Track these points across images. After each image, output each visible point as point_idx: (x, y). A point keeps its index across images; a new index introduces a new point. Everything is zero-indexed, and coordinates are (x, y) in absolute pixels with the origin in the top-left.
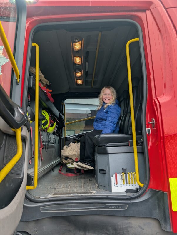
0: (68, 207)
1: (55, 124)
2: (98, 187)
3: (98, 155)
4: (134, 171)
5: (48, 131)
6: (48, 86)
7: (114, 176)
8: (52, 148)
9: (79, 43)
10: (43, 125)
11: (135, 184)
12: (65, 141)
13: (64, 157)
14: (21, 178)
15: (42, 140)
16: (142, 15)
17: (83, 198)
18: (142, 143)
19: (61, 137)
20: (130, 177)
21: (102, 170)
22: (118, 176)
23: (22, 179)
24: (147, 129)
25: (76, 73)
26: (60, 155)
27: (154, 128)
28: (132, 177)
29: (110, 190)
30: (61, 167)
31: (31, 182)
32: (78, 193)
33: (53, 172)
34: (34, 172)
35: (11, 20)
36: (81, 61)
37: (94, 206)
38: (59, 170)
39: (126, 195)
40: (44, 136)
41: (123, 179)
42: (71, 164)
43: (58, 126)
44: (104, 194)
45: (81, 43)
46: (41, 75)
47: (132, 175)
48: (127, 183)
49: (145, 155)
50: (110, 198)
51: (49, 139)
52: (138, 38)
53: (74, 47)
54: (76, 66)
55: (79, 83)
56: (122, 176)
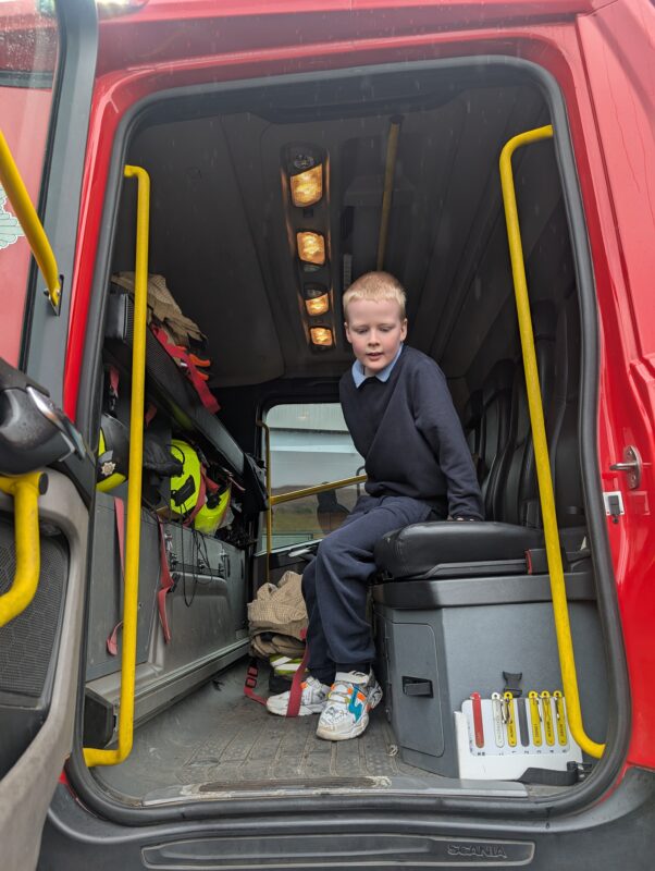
0: (263, 847)
1: (225, 498)
2: (400, 756)
3: (396, 617)
4: (557, 685)
5: (198, 526)
7: (468, 705)
8: (212, 594)
9: (314, 176)
11: (564, 742)
12: (270, 569)
13: (259, 628)
14: (37, 711)
15: (171, 557)
17: (330, 806)
18: (588, 559)
19: (255, 551)
20: (541, 714)
21: (415, 681)
22: (485, 703)
24: (606, 495)
25: (307, 302)
26: (244, 623)
27: (636, 489)
28: (546, 713)
29: (452, 771)
30: (253, 670)
31: (107, 734)
32: (308, 784)
33: (216, 693)
34: (120, 691)
36: (323, 250)
37: (380, 844)
39: (524, 794)
40: (177, 542)
41: (507, 719)
42: (286, 659)
43: (241, 507)
44: (425, 788)
45: (320, 175)
47: (548, 703)
48: (525, 741)
49: (604, 613)
50: (451, 807)
51: (200, 557)
52: (550, 126)
53: (294, 192)
54: (306, 269)
55: (320, 343)
56: (503, 708)
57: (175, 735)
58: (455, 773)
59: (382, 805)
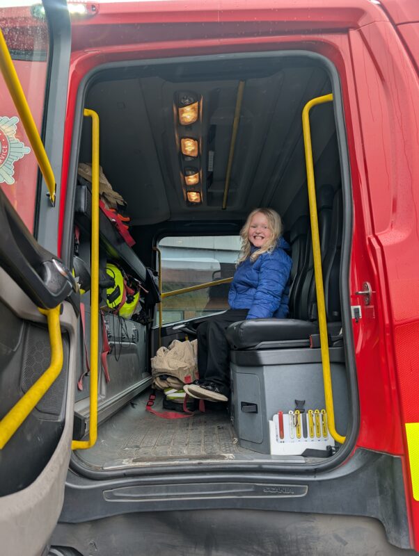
0: (167, 490)
1: (137, 297)
2: (239, 444)
3: (238, 369)
4: (323, 406)
5: (121, 314)
6: (119, 209)
7: (276, 417)
8: (129, 353)
9: (193, 108)
10: (108, 298)
11: (325, 436)
12: (162, 336)
13: (159, 373)
14: (60, 423)
15: (108, 334)
16: (338, 40)
17: (205, 469)
18: (342, 340)
19: (152, 326)
20: (314, 421)
21: (248, 404)
22: (285, 417)
23: (63, 424)
24: (353, 308)
25: (186, 178)
26: (148, 369)
27: (369, 304)
28: (317, 421)
29: (267, 451)
30: (153, 397)
31: (82, 433)
32: (191, 458)
33: (132, 409)
34: (89, 407)
35: (35, 57)
36: (197, 149)
37: (229, 488)
38: (148, 405)
39: (304, 462)
40: (111, 324)
41: (297, 425)
42: (174, 390)
43: (144, 300)
44: (252, 459)
45: (197, 108)
46: (105, 181)
47: (318, 416)
48: (305, 435)
50: (265, 469)
51: (123, 332)
52: (331, 95)
53: (181, 116)
54: (186, 159)
55: (193, 201)
56: (295, 418)
57: (114, 433)
58: (268, 452)
59: (229, 468)
